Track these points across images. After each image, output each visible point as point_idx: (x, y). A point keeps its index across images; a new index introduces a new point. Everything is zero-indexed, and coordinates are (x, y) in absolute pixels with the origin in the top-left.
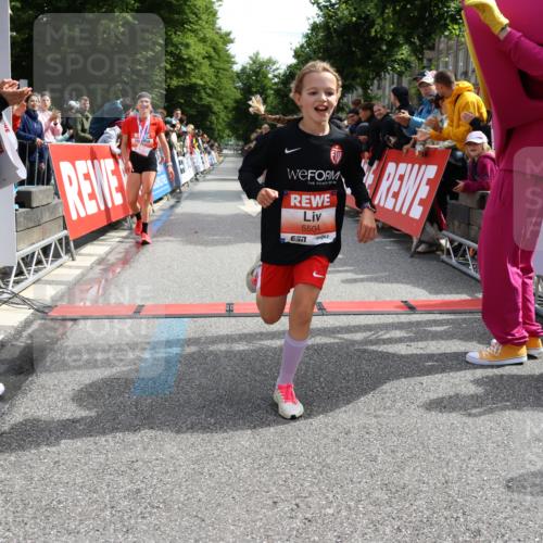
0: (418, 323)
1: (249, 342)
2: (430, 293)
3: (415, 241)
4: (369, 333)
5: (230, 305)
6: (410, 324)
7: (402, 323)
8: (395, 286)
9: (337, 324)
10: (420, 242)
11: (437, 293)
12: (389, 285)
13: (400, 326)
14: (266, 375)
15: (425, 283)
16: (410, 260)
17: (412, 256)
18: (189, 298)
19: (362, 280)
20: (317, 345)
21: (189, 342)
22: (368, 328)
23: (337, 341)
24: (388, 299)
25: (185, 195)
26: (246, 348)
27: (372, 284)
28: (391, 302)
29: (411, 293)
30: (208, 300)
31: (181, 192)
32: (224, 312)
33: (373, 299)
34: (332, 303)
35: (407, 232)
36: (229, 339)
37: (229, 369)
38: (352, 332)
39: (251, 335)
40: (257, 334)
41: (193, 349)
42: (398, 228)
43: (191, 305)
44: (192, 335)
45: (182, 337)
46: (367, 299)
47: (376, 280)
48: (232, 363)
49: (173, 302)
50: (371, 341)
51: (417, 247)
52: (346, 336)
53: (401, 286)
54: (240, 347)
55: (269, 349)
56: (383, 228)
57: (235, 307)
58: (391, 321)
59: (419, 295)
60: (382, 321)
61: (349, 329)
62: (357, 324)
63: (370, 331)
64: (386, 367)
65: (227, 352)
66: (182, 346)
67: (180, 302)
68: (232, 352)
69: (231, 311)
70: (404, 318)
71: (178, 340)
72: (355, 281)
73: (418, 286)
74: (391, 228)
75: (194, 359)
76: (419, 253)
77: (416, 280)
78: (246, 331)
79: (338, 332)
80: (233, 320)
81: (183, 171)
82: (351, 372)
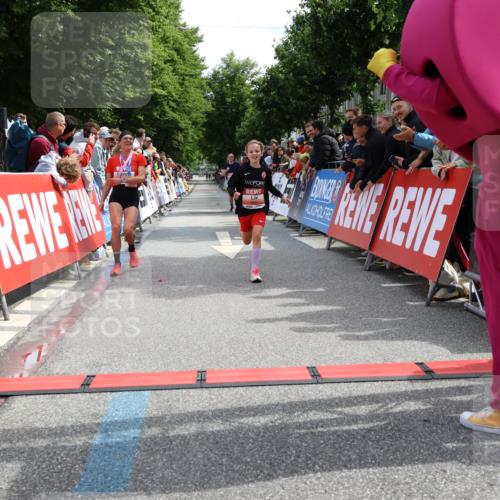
0: (438, 392)
1: (225, 421)
2: (452, 352)
3: (432, 285)
4: (375, 406)
5: (202, 372)
6: (428, 392)
7: (417, 391)
8: (408, 343)
9: (336, 395)
10: (438, 286)
11: (461, 351)
12: (400, 343)
13: (414, 396)
14: (247, 463)
15: (446, 338)
16: (426, 309)
17: (428, 305)
18: (151, 366)
19: (366, 338)
20: (312, 422)
21: (151, 421)
22: (374, 399)
23: (336, 416)
24: (399, 360)
25: (146, 234)
26: (222, 427)
27: (378, 342)
28: (402, 365)
29: (428, 352)
30: (174, 368)
31: (141, 231)
32: (194, 382)
33: (380, 362)
34: (328, 367)
35: (421, 274)
36: (200, 417)
37: (200, 455)
38: (355, 405)
39: (228, 410)
40: (235, 410)
41: (155, 431)
42: (410, 269)
43: (153, 374)
44: (155, 413)
45: (141, 415)
46: (372, 362)
47: (384, 336)
48: (205, 447)
49: (131, 371)
50: (378, 416)
51: (435, 292)
52: (347, 410)
53: (416, 342)
54: (214, 427)
55: (251, 428)
56: (391, 269)
57: (208, 376)
58: (404, 389)
59: (438, 354)
60: (391, 390)
61: (351, 401)
62: (360, 393)
63: (378, 402)
64: (397, 450)
65: (198, 434)
66: (141, 427)
67: (140, 370)
68: (204, 433)
69: (202, 380)
70: (420, 386)
71: (137, 420)
72: (358, 338)
73: (437, 344)
74: (401, 269)
75: (155, 443)
76: (437, 299)
77: (434, 336)
78: (220, 406)
79: (338, 405)
80: (205, 392)
81: (144, 204)
82: (354, 457)
